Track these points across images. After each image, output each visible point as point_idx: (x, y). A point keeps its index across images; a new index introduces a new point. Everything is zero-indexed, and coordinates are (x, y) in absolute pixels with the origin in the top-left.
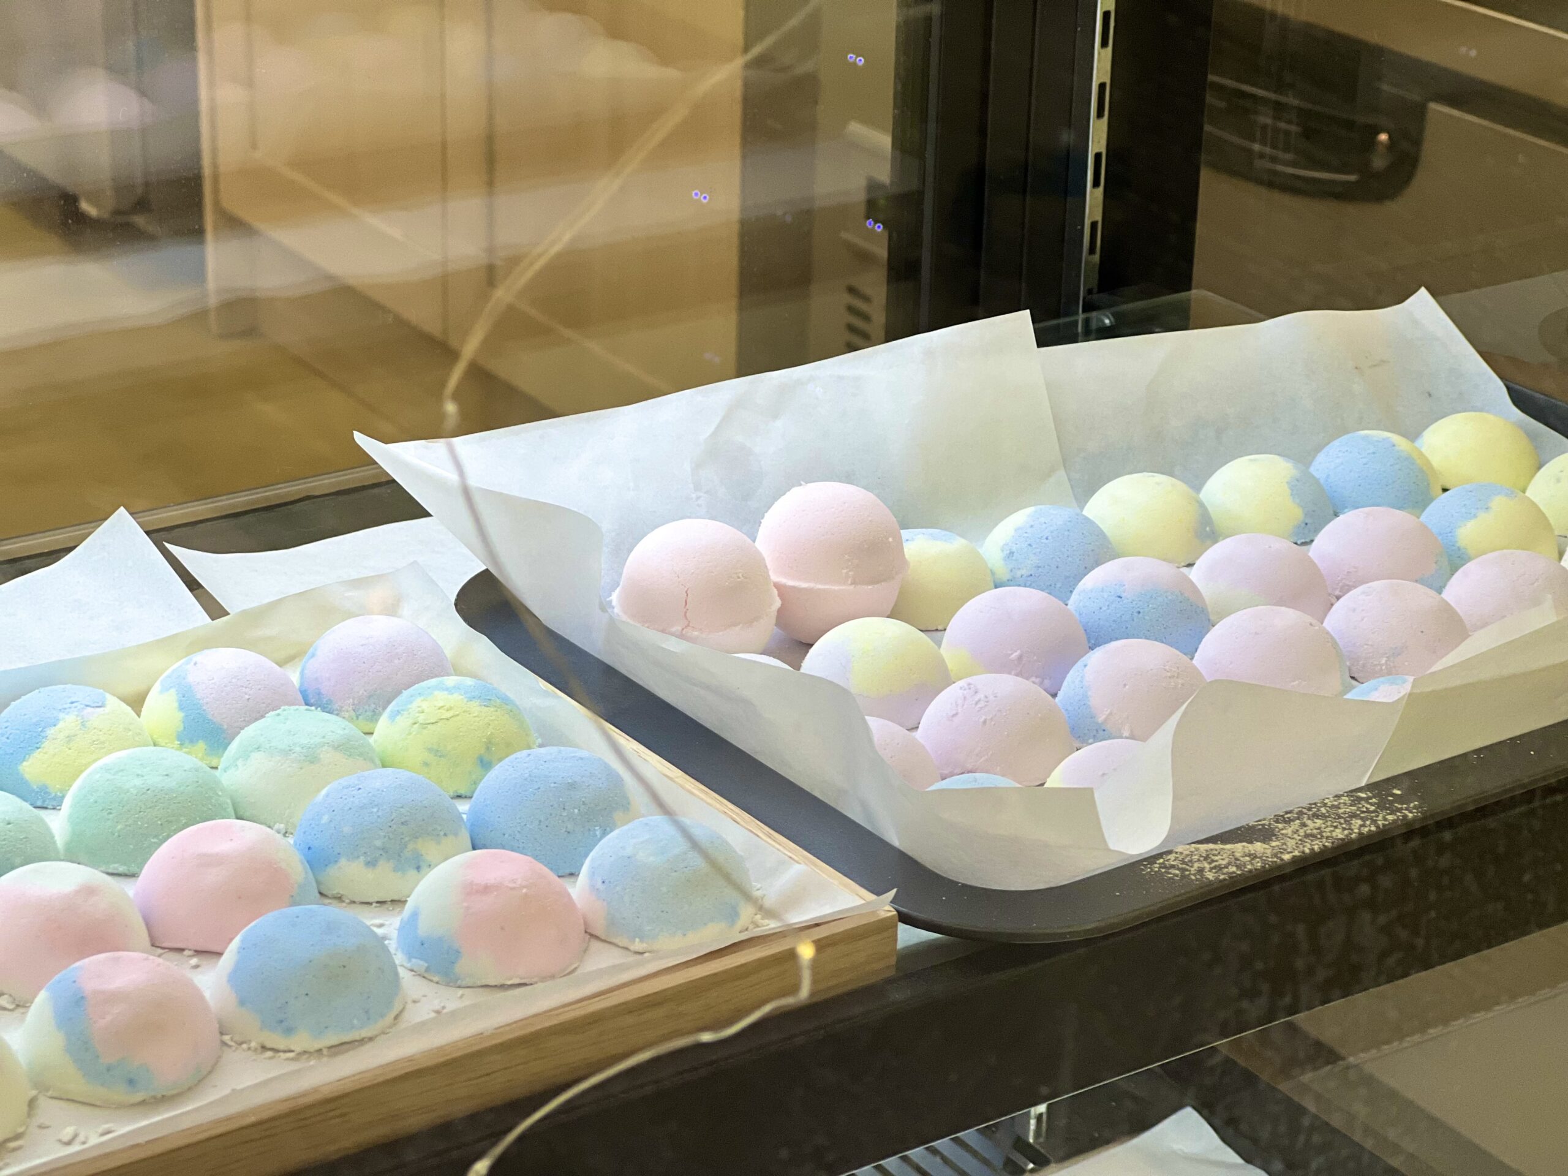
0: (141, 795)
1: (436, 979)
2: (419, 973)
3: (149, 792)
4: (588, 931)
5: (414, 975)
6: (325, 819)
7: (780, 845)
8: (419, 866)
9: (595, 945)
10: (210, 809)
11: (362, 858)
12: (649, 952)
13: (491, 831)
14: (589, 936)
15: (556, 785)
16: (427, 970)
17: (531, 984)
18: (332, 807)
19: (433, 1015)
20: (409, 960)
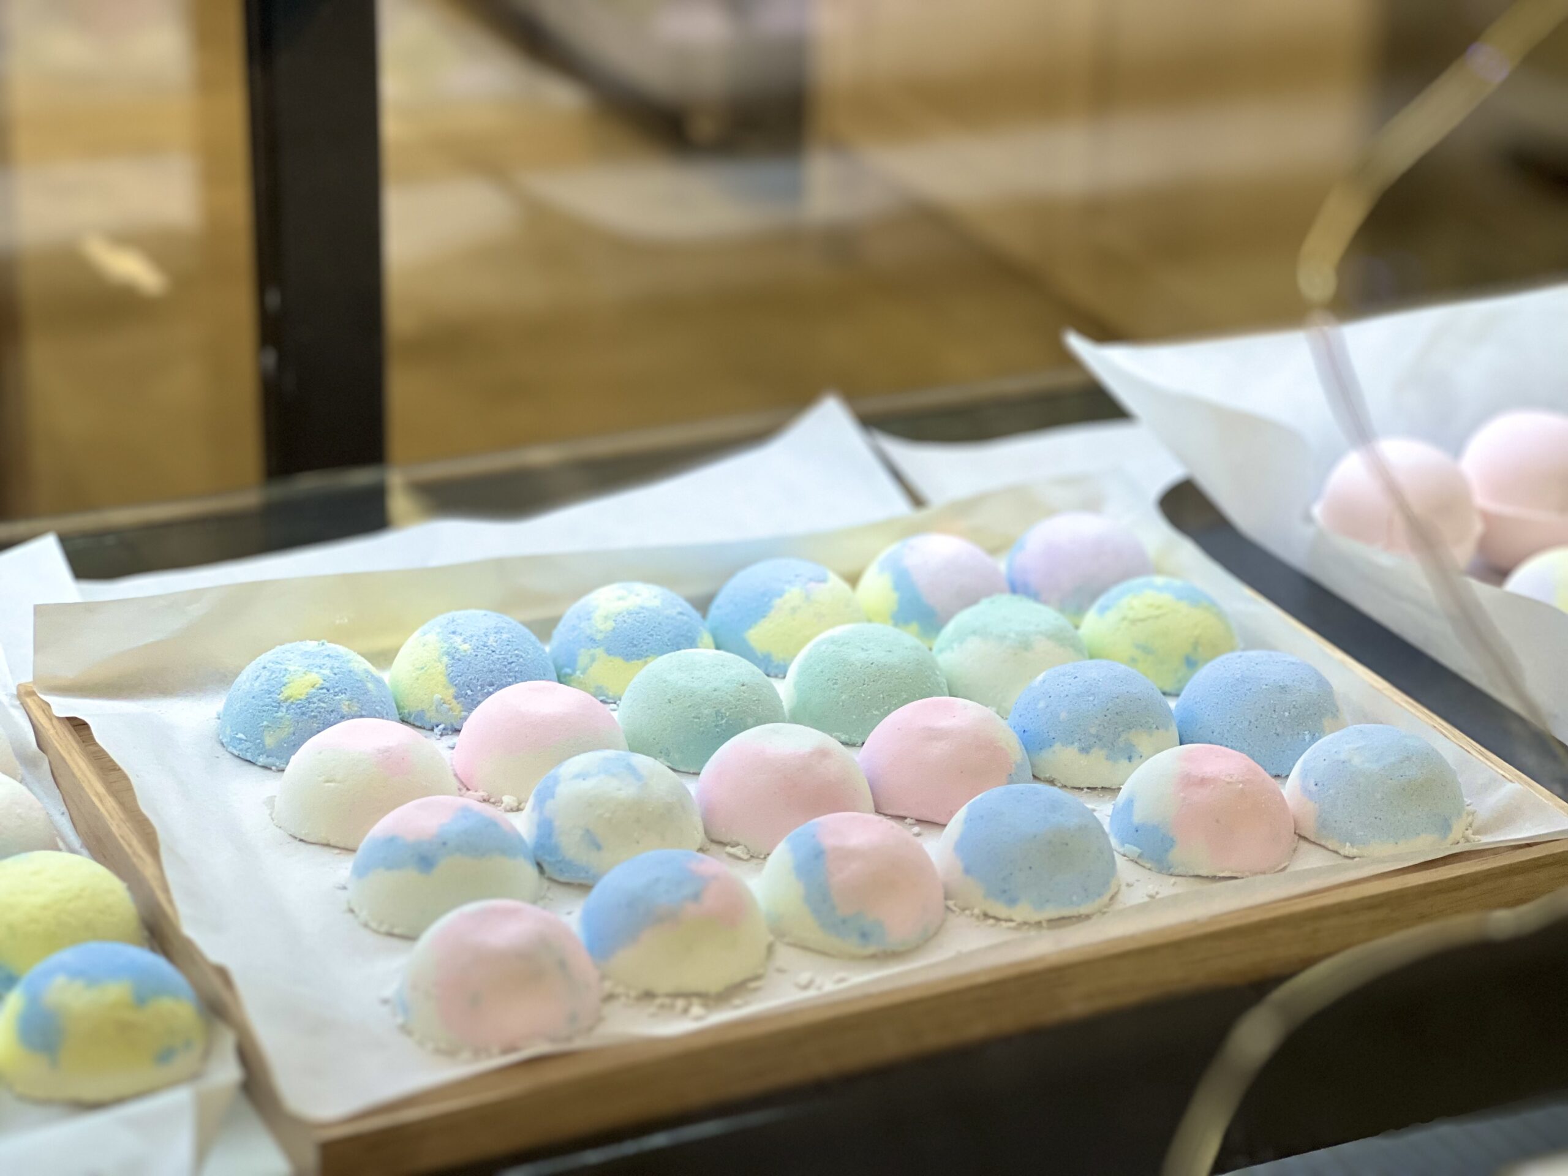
0: (865, 669)
1: (1148, 865)
2: (1131, 858)
3: (873, 665)
4: (1297, 832)
5: (1127, 860)
6: (1041, 705)
7: (1492, 762)
8: (1131, 755)
9: (1304, 845)
10: (929, 687)
11: (1076, 744)
12: (1360, 857)
13: (1200, 728)
14: (1297, 837)
15: (1267, 687)
16: (1140, 856)
17: (1242, 878)
18: (1049, 693)
19: (1146, 899)
20: (1123, 845)
